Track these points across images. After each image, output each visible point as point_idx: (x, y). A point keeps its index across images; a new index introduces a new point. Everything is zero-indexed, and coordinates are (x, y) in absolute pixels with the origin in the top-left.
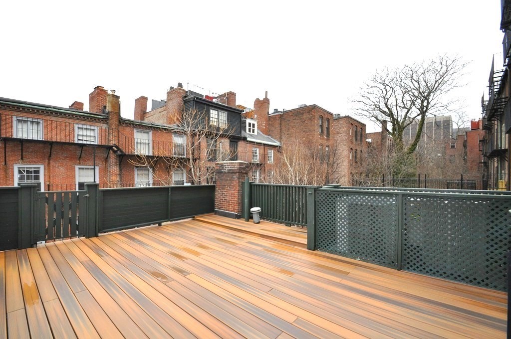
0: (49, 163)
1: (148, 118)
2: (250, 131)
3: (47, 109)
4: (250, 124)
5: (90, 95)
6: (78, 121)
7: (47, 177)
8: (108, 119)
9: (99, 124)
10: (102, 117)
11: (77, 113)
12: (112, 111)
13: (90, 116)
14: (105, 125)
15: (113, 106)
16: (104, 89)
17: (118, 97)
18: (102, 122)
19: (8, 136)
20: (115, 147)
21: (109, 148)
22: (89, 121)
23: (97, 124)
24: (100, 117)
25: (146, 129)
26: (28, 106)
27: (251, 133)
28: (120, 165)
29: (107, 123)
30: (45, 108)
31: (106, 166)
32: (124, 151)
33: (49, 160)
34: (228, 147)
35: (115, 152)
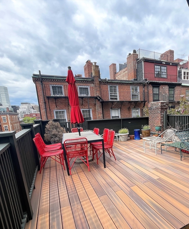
0: (68, 108)
1: (118, 77)
2: (184, 78)
3: (64, 78)
4: (185, 73)
5: (84, 67)
6: (79, 84)
7: (68, 116)
8: (94, 81)
9: (90, 84)
10: (91, 80)
11: (78, 79)
12: (96, 75)
13: (84, 80)
14: (92, 85)
15: (95, 73)
16: (91, 62)
17: (98, 66)
18: (91, 83)
19: (49, 95)
20: (99, 97)
21: (96, 98)
22: (84, 83)
23: (88, 84)
24: (89, 80)
25: (115, 84)
26: (55, 78)
27: (186, 79)
28: (102, 108)
29: (94, 83)
30: (63, 78)
31: (95, 109)
32: (103, 99)
33: (68, 106)
34: (167, 92)
35: (99, 100)
